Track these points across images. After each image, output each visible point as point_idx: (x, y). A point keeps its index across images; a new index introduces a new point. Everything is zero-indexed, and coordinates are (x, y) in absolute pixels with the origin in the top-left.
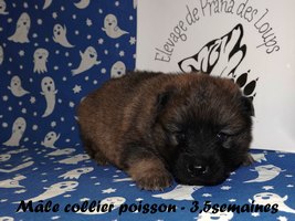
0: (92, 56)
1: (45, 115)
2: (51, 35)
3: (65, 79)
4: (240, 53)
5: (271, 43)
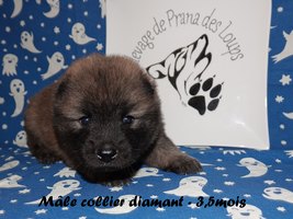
0: (59, 61)
1: (14, 115)
2: (19, 42)
3: (35, 82)
4: (205, 60)
5: (234, 51)
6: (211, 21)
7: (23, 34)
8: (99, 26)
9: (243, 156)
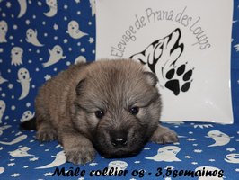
0: (58, 53)
1: (21, 98)
2: (24, 37)
3: (37, 70)
4: (179, 49)
5: (203, 42)
6: (183, 17)
7: (29, 31)
8: (90, 23)
9: (210, 129)
